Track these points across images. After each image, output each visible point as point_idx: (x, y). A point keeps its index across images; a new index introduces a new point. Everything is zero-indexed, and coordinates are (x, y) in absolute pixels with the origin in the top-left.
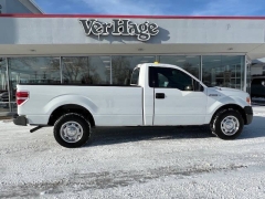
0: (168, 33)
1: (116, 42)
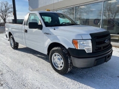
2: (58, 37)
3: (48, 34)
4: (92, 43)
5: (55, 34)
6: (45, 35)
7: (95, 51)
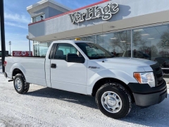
0: (129, 8)
1: (89, 25)
2: (112, 71)
3: (95, 68)
4: (154, 75)
5: (107, 68)
6: (89, 70)
7: (157, 85)
